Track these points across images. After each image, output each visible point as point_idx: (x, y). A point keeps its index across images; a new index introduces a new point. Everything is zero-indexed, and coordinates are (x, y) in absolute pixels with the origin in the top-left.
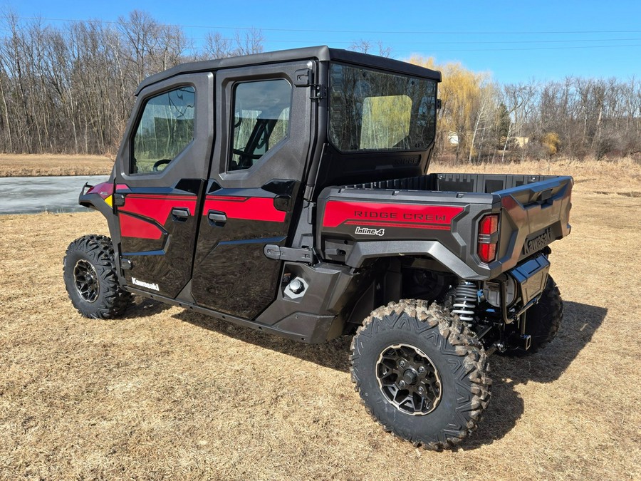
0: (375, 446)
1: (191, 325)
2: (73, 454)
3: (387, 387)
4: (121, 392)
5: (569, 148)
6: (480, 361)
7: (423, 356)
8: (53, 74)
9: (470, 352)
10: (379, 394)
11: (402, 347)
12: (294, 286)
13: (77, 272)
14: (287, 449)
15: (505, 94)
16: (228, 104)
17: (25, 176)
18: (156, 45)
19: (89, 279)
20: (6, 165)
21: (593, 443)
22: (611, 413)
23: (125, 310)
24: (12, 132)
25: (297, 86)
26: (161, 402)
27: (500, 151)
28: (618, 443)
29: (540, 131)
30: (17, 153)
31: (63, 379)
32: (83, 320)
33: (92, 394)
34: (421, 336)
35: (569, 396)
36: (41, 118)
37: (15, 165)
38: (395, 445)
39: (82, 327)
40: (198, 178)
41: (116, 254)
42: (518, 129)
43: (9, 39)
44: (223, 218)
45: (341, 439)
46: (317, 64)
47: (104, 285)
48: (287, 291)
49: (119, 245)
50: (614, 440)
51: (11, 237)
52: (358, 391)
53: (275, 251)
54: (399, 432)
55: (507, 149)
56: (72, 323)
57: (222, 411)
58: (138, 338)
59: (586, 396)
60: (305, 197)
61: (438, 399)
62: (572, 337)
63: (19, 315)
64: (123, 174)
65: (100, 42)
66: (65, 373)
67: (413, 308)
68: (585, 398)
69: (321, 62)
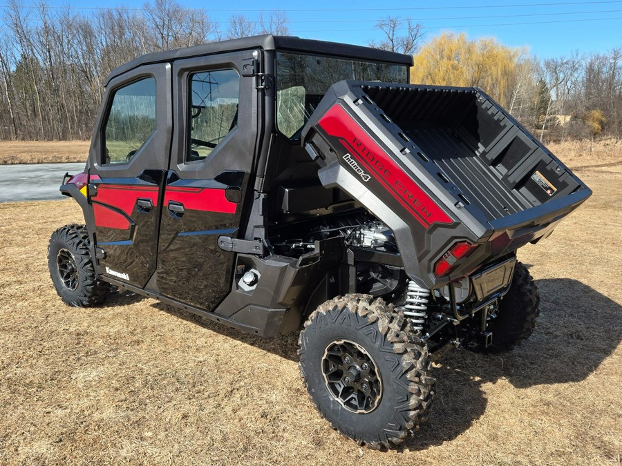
0: (319, 443)
1: (167, 314)
2: (21, 441)
3: (333, 383)
4: (83, 380)
5: (615, 126)
6: (420, 359)
7: (364, 353)
8: (82, 62)
9: (409, 350)
10: (325, 390)
11: (345, 342)
12: (248, 278)
13: (60, 261)
14: (229, 443)
15: (545, 70)
16: (184, 94)
17: (55, 163)
18: (180, 29)
19: (70, 268)
20: (37, 152)
21: (551, 448)
22: (579, 417)
23: (105, 299)
24: (44, 119)
25: (244, 76)
26: (119, 392)
27: (539, 131)
28: (578, 450)
29: (583, 109)
30: (48, 140)
31: (31, 366)
32: (64, 307)
33: (55, 382)
34: (360, 332)
35: (537, 397)
36: (72, 105)
37: (46, 152)
38: (339, 443)
39: (62, 315)
40: (159, 169)
41: (92, 243)
42: (559, 106)
43: (40, 29)
44: (181, 209)
45: (286, 435)
46: (262, 53)
47: (82, 274)
48: (241, 283)
49: (94, 234)
50: (574, 446)
51: (20, 224)
52: (306, 387)
53: (228, 242)
54: (343, 429)
55: (546, 128)
56: (53, 311)
57: (174, 403)
58: (112, 327)
59: (556, 398)
60: (255, 188)
61: (379, 397)
62: (558, 333)
63: (7, 302)
64: (95, 165)
65: (126, 28)
66: (35, 360)
67: (355, 303)
68: (554, 400)
69: (266, 50)
